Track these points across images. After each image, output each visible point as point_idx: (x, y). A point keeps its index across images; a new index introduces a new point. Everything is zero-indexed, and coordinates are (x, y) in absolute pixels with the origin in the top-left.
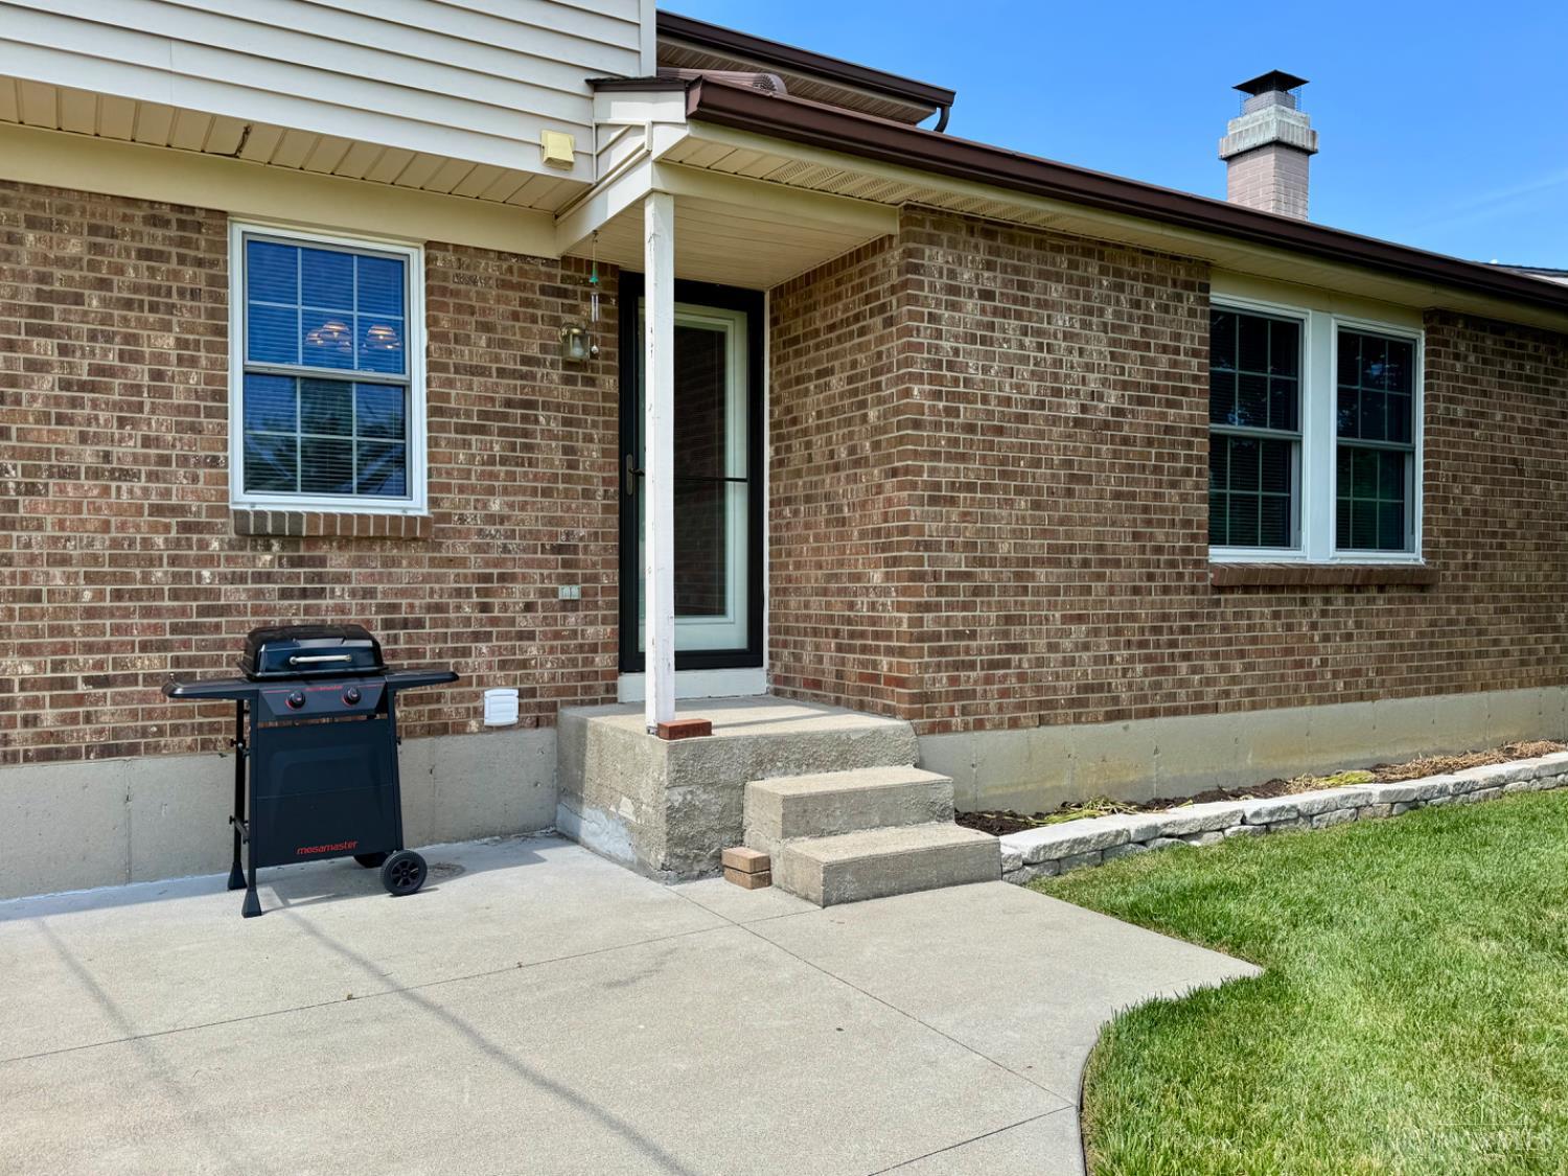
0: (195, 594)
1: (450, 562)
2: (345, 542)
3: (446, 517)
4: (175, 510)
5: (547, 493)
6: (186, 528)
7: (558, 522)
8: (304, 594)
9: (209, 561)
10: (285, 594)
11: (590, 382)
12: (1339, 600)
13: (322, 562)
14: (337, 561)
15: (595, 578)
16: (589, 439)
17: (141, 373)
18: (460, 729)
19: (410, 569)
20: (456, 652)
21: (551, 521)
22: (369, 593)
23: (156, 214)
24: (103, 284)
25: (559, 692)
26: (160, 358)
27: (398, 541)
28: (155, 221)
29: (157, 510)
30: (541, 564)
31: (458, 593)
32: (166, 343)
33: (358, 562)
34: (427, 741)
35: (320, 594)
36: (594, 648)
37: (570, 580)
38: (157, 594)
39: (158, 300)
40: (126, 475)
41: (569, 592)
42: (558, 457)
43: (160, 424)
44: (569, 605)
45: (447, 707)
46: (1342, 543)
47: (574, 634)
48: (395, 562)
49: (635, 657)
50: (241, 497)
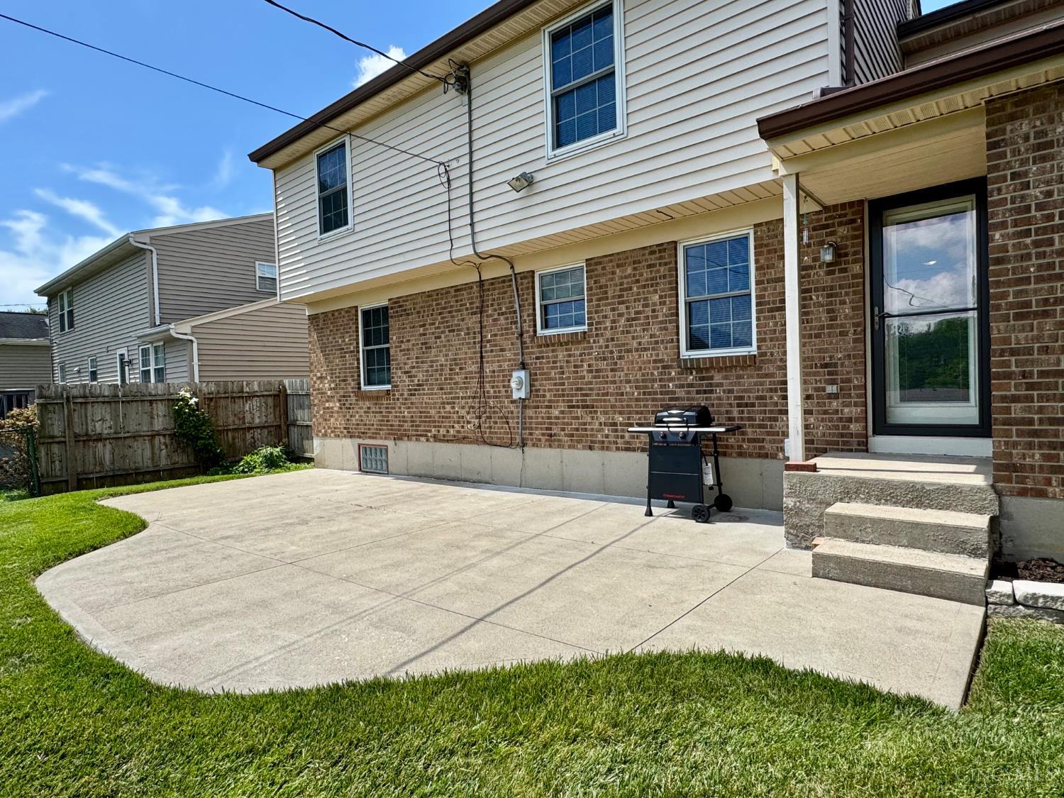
0: (667, 393)
1: (767, 376)
2: (720, 369)
3: (764, 354)
4: (662, 361)
5: (817, 336)
6: (664, 367)
7: (826, 351)
8: (705, 392)
9: (671, 380)
10: (698, 392)
11: (844, 270)
13: (712, 378)
14: (718, 378)
15: (849, 381)
16: (843, 303)
17: (648, 311)
18: (774, 457)
19: (748, 380)
20: (770, 419)
21: (820, 351)
22: (731, 391)
23: (652, 250)
24: (638, 281)
25: (828, 443)
26: (654, 304)
27: (744, 368)
28: (652, 253)
29: (655, 361)
30: (815, 374)
31: (771, 390)
32: (656, 298)
33: (726, 378)
34: (759, 460)
35: (711, 392)
36: (850, 420)
37: (833, 382)
38: (655, 393)
39: (653, 282)
40: (645, 349)
41: (831, 389)
42: (824, 316)
43: (655, 329)
44: (830, 396)
45: (767, 446)
47: (836, 412)
48: (741, 377)
49: (884, 426)
50: (685, 353)
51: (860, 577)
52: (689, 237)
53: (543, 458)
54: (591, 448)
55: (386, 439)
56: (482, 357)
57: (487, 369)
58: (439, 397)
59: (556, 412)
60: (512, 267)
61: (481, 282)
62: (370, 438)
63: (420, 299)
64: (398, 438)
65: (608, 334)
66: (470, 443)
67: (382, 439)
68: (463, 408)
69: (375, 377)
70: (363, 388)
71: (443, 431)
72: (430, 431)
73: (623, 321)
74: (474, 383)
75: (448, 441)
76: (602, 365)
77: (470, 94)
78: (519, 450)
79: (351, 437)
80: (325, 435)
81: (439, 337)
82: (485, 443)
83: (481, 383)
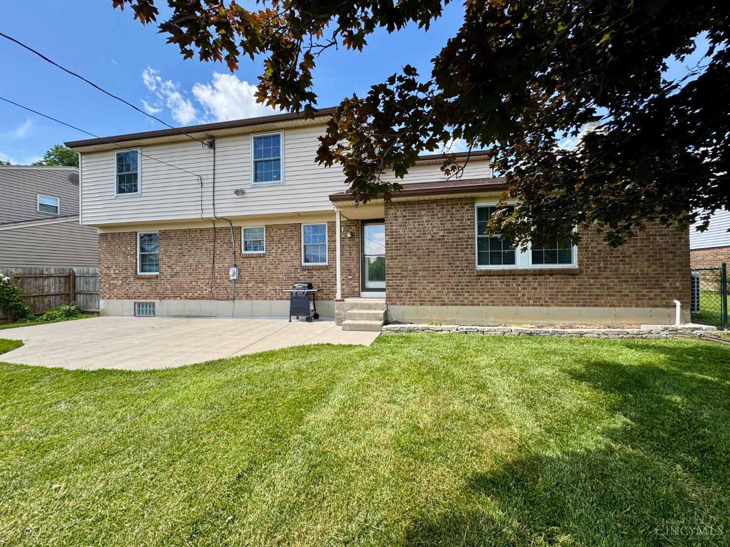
0: (297, 278)
1: (331, 272)
2: (316, 270)
3: (330, 265)
4: (295, 266)
5: (346, 260)
6: (296, 268)
7: (348, 265)
8: (310, 278)
9: (298, 273)
10: (308, 278)
11: (353, 240)
12: (530, 278)
13: (313, 273)
14: (315, 273)
15: (355, 275)
16: (353, 250)
17: (290, 247)
18: (333, 300)
19: (325, 274)
20: (332, 287)
21: (347, 265)
22: (319, 278)
23: (292, 225)
24: (286, 236)
25: (349, 294)
26: (292, 245)
27: (324, 269)
28: (292, 226)
29: (292, 266)
30: (345, 272)
31: (332, 277)
32: (293, 243)
33: (317, 273)
34: (327, 301)
35: (312, 278)
36: (355, 287)
37: (351, 275)
38: (292, 278)
39: (292, 238)
40: (289, 262)
41: (350, 277)
42: (348, 254)
43: (293, 254)
44: (350, 279)
45: (331, 296)
46: (534, 262)
47: (351, 284)
48: (322, 273)
49: (365, 289)
50: (304, 264)
51: (354, 329)
52: (305, 222)
53: (244, 304)
54: (265, 299)
55: (154, 299)
56: (214, 261)
57: (216, 266)
58: (189, 278)
59: (250, 285)
60: (231, 224)
61: (215, 228)
62: (143, 299)
63: (179, 232)
64: (162, 298)
65: (274, 255)
66: (207, 299)
67: (151, 299)
68: (203, 283)
69: (147, 268)
70: (139, 273)
71: (190, 294)
72: (183, 294)
73: (280, 250)
74: (209, 272)
75: (193, 299)
76: (270, 266)
77: (214, 149)
78: (232, 301)
79: (129, 299)
80: (110, 298)
81: (190, 251)
82: (214, 299)
83: (213, 273)
